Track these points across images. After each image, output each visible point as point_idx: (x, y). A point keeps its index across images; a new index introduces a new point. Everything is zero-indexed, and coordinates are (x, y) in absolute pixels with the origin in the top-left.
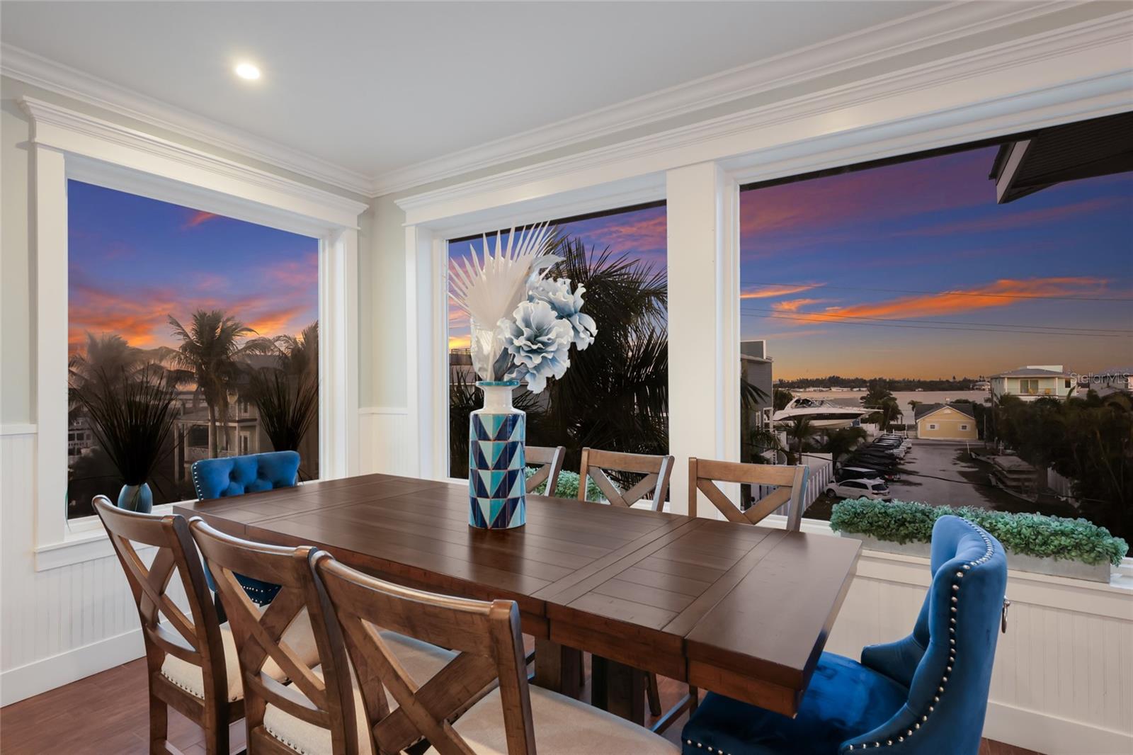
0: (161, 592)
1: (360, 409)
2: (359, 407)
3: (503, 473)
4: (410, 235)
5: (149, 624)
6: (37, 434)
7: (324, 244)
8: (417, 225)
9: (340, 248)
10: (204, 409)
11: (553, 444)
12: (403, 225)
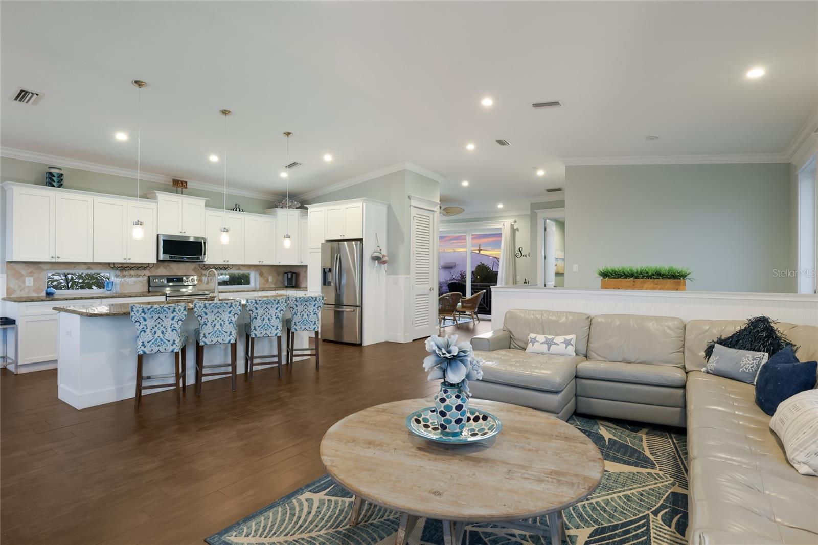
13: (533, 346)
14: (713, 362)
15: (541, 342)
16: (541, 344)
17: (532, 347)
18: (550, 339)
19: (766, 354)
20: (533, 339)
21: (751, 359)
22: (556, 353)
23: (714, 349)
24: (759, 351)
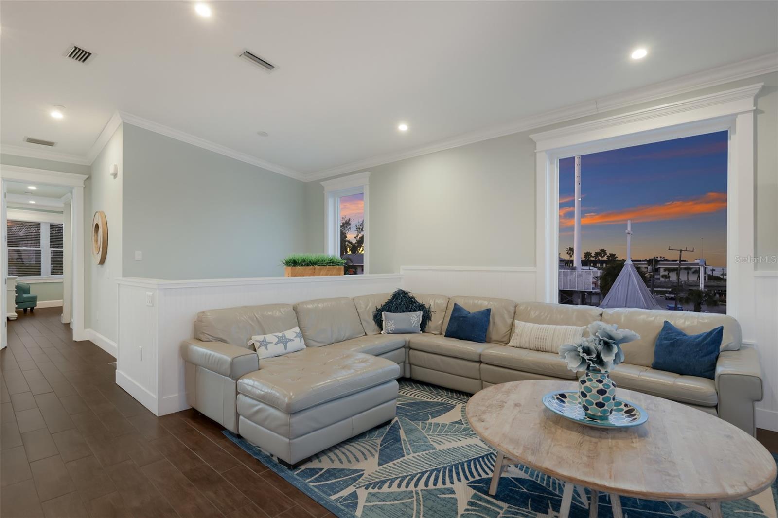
13: (267, 349)
14: (392, 325)
15: (275, 342)
16: (276, 344)
17: (267, 351)
18: (282, 337)
19: (422, 312)
20: (263, 341)
21: (416, 317)
22: (293, 350)
23: (383, 316)
24: (415, 311)
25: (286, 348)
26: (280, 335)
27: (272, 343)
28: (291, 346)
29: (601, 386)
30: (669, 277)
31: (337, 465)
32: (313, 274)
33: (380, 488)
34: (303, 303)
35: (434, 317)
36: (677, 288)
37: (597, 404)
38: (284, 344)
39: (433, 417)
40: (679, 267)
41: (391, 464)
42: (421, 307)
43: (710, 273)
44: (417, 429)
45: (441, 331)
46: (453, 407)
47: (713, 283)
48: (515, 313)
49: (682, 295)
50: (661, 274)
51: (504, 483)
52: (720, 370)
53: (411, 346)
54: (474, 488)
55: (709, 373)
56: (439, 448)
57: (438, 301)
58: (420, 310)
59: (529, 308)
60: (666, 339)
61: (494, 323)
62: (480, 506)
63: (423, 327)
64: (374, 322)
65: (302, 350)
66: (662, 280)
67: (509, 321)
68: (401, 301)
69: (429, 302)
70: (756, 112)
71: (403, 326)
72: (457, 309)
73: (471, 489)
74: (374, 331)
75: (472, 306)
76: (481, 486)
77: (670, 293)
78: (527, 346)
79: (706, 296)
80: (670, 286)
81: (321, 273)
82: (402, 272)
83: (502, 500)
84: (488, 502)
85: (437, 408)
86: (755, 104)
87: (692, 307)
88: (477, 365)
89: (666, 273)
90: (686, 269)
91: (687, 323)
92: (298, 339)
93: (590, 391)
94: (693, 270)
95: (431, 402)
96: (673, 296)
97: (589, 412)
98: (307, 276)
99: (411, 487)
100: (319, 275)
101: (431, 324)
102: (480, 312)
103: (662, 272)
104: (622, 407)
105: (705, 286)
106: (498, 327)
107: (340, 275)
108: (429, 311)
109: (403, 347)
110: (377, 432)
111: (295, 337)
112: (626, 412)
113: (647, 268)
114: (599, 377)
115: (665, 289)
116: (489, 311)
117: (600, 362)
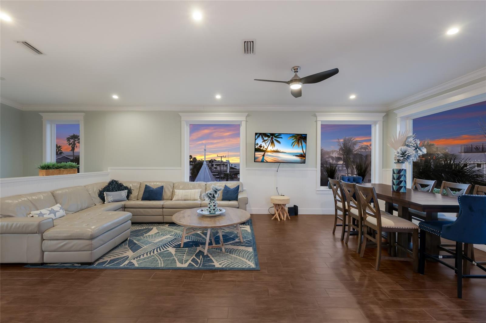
0: (337, 192)
1: (383, 169)
2: (383, 168)
3: (398, 181)
4: (398, 120)
5: (335, 197)
6: (316, 170)
7: (373, 126)
8: (400, 117)
9: (377, 126)
10: (345, 170)
11: (432, 179)
12: (396, 117)
14: (111, 198)
16: (49, 214)
18: (51, 210)
19: (127, 190)
20: (40, 214)
21: (124, 193)
22: (59, 217)
23: (105, 194)
24: (123, 190)
25: (55, 216)
26: (50, 209)
27: (46, 214)
28: (58, 215)
29: (214, 204)
30: (217, 168)
31: (113, 258)
32: (59, 174)
33: (140, 258)
34: (56, 190)
35: (133, 192)
36: (220, 173)
37: (213, 210)
38: (54, 214)
39: (146, 234)
40: (221, 164)
41: (138, 251)
42: (126, 188)
43: (231, 166)
44: (142, 239)
45: (138, 198)
46: (152, 229)
47: (232, 170)
48: (174, 187)
49: (222, 176)
50: (214, 167)
51: (185, 244)
52: (239, 197)
53: (126, 206)
54: (175, 248)
55: (236, 199)
56: (155, 242)
57: (135, 184)
58: (126, 189)
59: (179, 184)
60: (225, 190)
61: (165, 192)
62: (179, 251)
63: (128, 197)
64: (99, 198)
65: (63, 216)
66: (214, 169)
67: (171, 190)
68: (115, 186)
69: (129, 185)
70: (246, 121)
71: (117, 198)
72: (147, 187)
73: (174, 248)
74: (99, 202)
75: (154, 185)
76: (178, 247)
77: (217, 175)
78: (181, 199)
79: (230, 176)
80: (217, 172)
81: (64, 173)
82: (109, 171)
83: (185, 248)
84: (181, 249)
85: (145, 231)
86: (246, 119)
87: (225, 180)
88: (161, 210)
89: (216, 166)
90: (223, 164)
91: (231, 185)
92: (62, 210)
93: (212, 206)
94: (225, 165)
95: (141, 229)
96: (218, 176)
97: (211, 212)
98: (55, 175)
99: (152, 254)
100: (63, 174)
101: (132, 196)
102: (159, 188)
103: (215, 166)
104: (219, 210)
105: (229, 172)
106: (167, 193)
107: (75, 173)
108: (130, 189)
109: (121, 208)
110: (123, 244)
111: (60, 209)
112: (220, 211)
113: (209, 164)
114: (213, 201)
115: (215, 174)
116: (163, 187)
117: (214, 197)
